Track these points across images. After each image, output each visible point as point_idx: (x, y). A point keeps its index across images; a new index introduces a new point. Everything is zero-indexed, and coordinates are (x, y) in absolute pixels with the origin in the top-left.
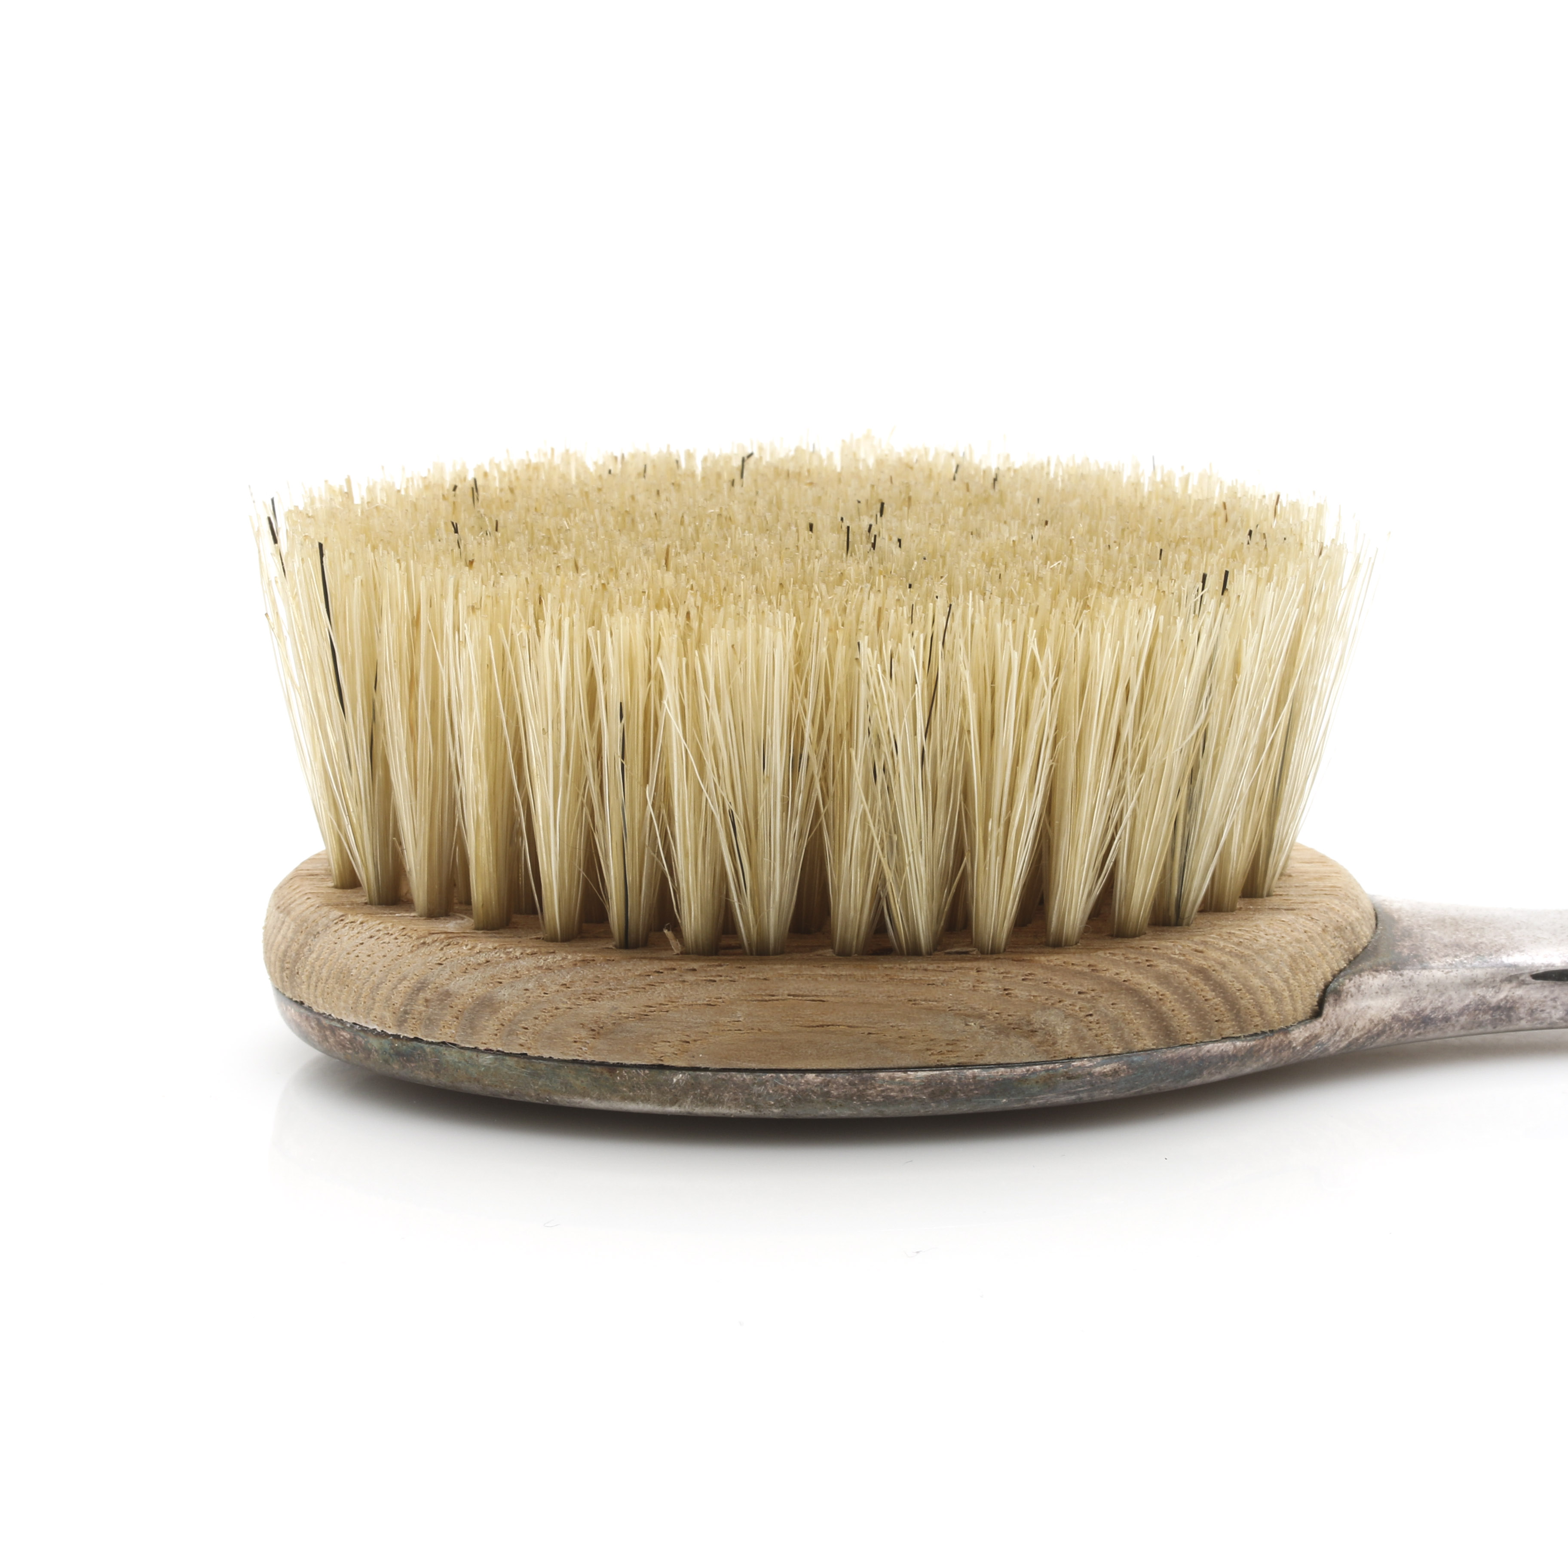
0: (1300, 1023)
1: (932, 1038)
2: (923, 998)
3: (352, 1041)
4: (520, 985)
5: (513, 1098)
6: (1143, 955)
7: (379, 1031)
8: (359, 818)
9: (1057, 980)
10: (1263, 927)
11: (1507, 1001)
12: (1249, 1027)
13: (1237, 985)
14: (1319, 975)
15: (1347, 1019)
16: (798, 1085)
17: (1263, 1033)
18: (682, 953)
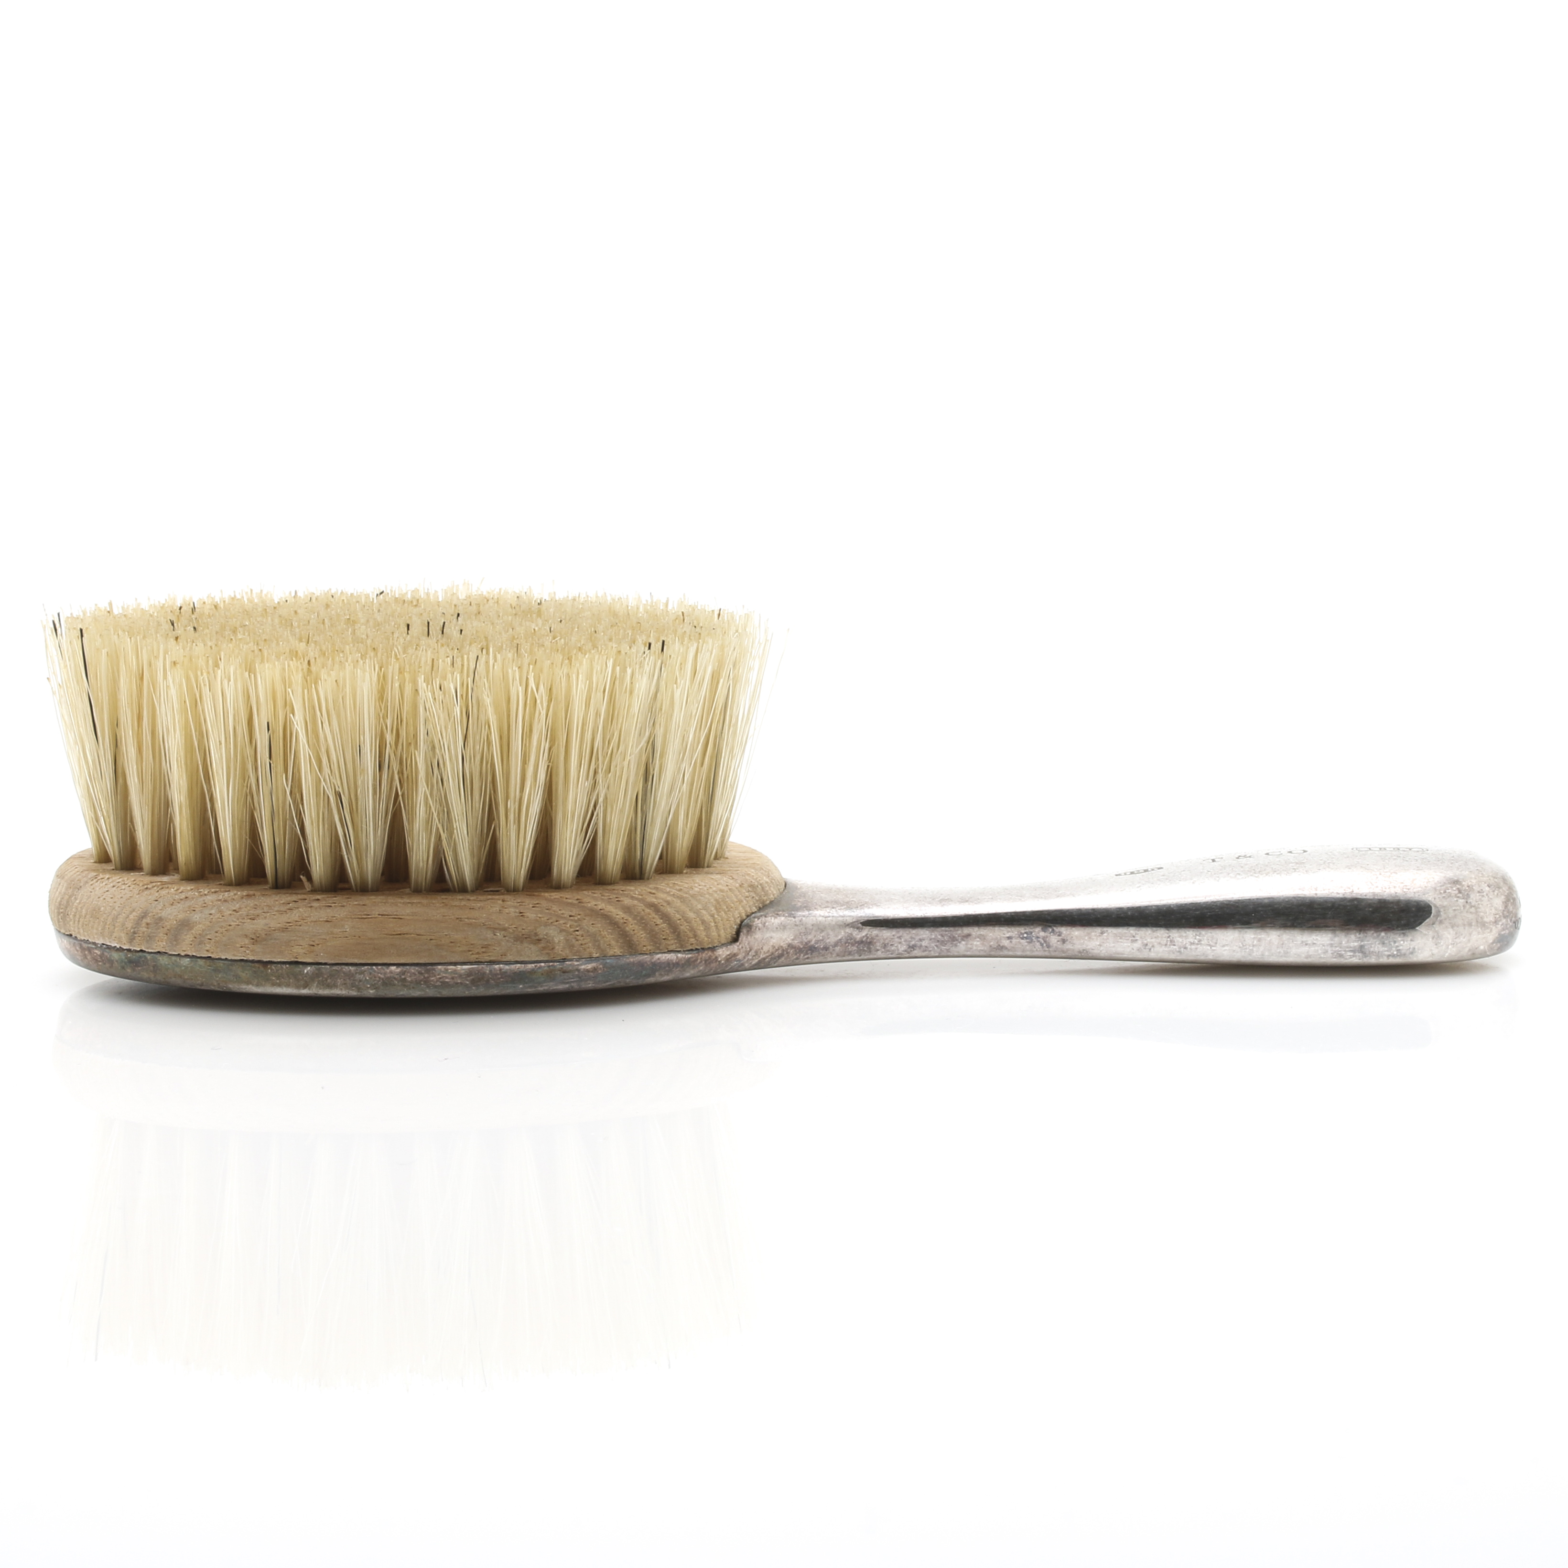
0: (723, 945)
1: (472, 943)
2: (466, 917)
3: (101, 956)
4: (207, 912)
5: (203, 988)
6: (615, 894)
7: (118, 947)
8: (108, 812)
9: (555, 908)
10: (697, 881)
11: (868, 938)
12: (687, 945)
13: (678, 916)
14: (737, 915)
15: (756, 945)
16: (385, 973)
17: (697, 949)
18: (312, 891)
